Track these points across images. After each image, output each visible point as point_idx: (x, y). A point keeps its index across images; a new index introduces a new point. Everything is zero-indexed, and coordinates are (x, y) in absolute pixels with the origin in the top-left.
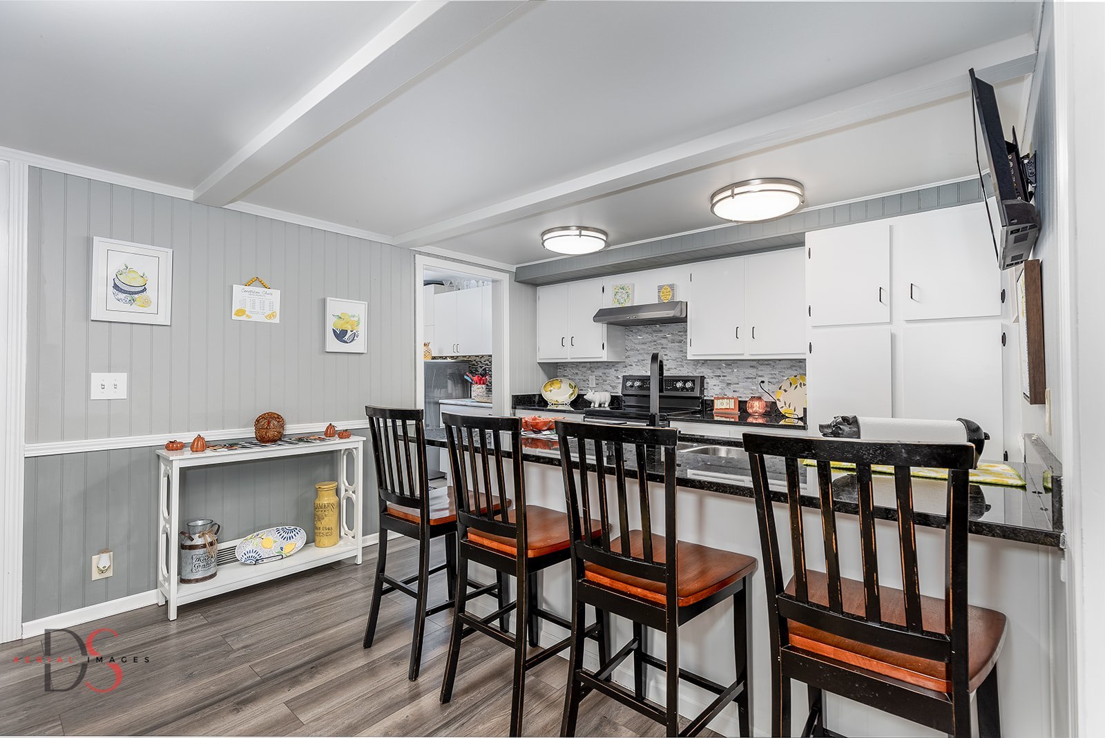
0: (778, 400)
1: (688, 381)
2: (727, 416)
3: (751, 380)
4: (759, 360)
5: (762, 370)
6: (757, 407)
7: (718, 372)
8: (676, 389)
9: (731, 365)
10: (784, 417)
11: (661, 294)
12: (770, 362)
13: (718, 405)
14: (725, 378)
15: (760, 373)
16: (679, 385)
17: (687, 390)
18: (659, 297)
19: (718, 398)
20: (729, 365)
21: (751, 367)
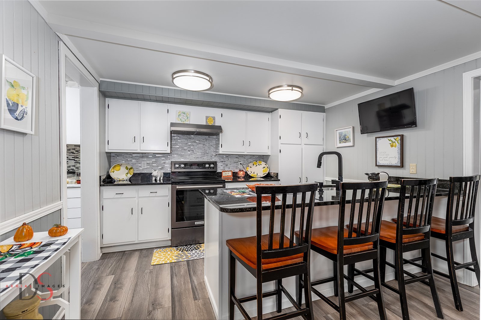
0: (248, 171)
1: (211, 164)
2: (228, 179)
3: (236, 163)
4: (239, 155)
5: (240, 159)
6: (241, 174)
7: (222, 160)
8: (206, 168)
9: (228, 157)
10: (252, 177)
11: (208, 121)
12: (243, 156)
13: (224, 174)
14: (225, 162)
15: (240, 160)
16: (207, 166)
17: (211, 168)
18: (207, 122)
19: (224, 172)
20: (227, 157)
21: (236, 157)
